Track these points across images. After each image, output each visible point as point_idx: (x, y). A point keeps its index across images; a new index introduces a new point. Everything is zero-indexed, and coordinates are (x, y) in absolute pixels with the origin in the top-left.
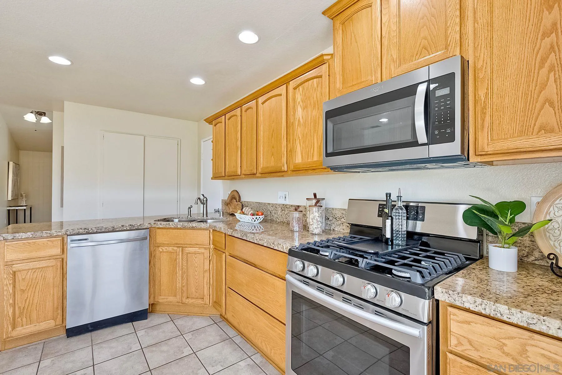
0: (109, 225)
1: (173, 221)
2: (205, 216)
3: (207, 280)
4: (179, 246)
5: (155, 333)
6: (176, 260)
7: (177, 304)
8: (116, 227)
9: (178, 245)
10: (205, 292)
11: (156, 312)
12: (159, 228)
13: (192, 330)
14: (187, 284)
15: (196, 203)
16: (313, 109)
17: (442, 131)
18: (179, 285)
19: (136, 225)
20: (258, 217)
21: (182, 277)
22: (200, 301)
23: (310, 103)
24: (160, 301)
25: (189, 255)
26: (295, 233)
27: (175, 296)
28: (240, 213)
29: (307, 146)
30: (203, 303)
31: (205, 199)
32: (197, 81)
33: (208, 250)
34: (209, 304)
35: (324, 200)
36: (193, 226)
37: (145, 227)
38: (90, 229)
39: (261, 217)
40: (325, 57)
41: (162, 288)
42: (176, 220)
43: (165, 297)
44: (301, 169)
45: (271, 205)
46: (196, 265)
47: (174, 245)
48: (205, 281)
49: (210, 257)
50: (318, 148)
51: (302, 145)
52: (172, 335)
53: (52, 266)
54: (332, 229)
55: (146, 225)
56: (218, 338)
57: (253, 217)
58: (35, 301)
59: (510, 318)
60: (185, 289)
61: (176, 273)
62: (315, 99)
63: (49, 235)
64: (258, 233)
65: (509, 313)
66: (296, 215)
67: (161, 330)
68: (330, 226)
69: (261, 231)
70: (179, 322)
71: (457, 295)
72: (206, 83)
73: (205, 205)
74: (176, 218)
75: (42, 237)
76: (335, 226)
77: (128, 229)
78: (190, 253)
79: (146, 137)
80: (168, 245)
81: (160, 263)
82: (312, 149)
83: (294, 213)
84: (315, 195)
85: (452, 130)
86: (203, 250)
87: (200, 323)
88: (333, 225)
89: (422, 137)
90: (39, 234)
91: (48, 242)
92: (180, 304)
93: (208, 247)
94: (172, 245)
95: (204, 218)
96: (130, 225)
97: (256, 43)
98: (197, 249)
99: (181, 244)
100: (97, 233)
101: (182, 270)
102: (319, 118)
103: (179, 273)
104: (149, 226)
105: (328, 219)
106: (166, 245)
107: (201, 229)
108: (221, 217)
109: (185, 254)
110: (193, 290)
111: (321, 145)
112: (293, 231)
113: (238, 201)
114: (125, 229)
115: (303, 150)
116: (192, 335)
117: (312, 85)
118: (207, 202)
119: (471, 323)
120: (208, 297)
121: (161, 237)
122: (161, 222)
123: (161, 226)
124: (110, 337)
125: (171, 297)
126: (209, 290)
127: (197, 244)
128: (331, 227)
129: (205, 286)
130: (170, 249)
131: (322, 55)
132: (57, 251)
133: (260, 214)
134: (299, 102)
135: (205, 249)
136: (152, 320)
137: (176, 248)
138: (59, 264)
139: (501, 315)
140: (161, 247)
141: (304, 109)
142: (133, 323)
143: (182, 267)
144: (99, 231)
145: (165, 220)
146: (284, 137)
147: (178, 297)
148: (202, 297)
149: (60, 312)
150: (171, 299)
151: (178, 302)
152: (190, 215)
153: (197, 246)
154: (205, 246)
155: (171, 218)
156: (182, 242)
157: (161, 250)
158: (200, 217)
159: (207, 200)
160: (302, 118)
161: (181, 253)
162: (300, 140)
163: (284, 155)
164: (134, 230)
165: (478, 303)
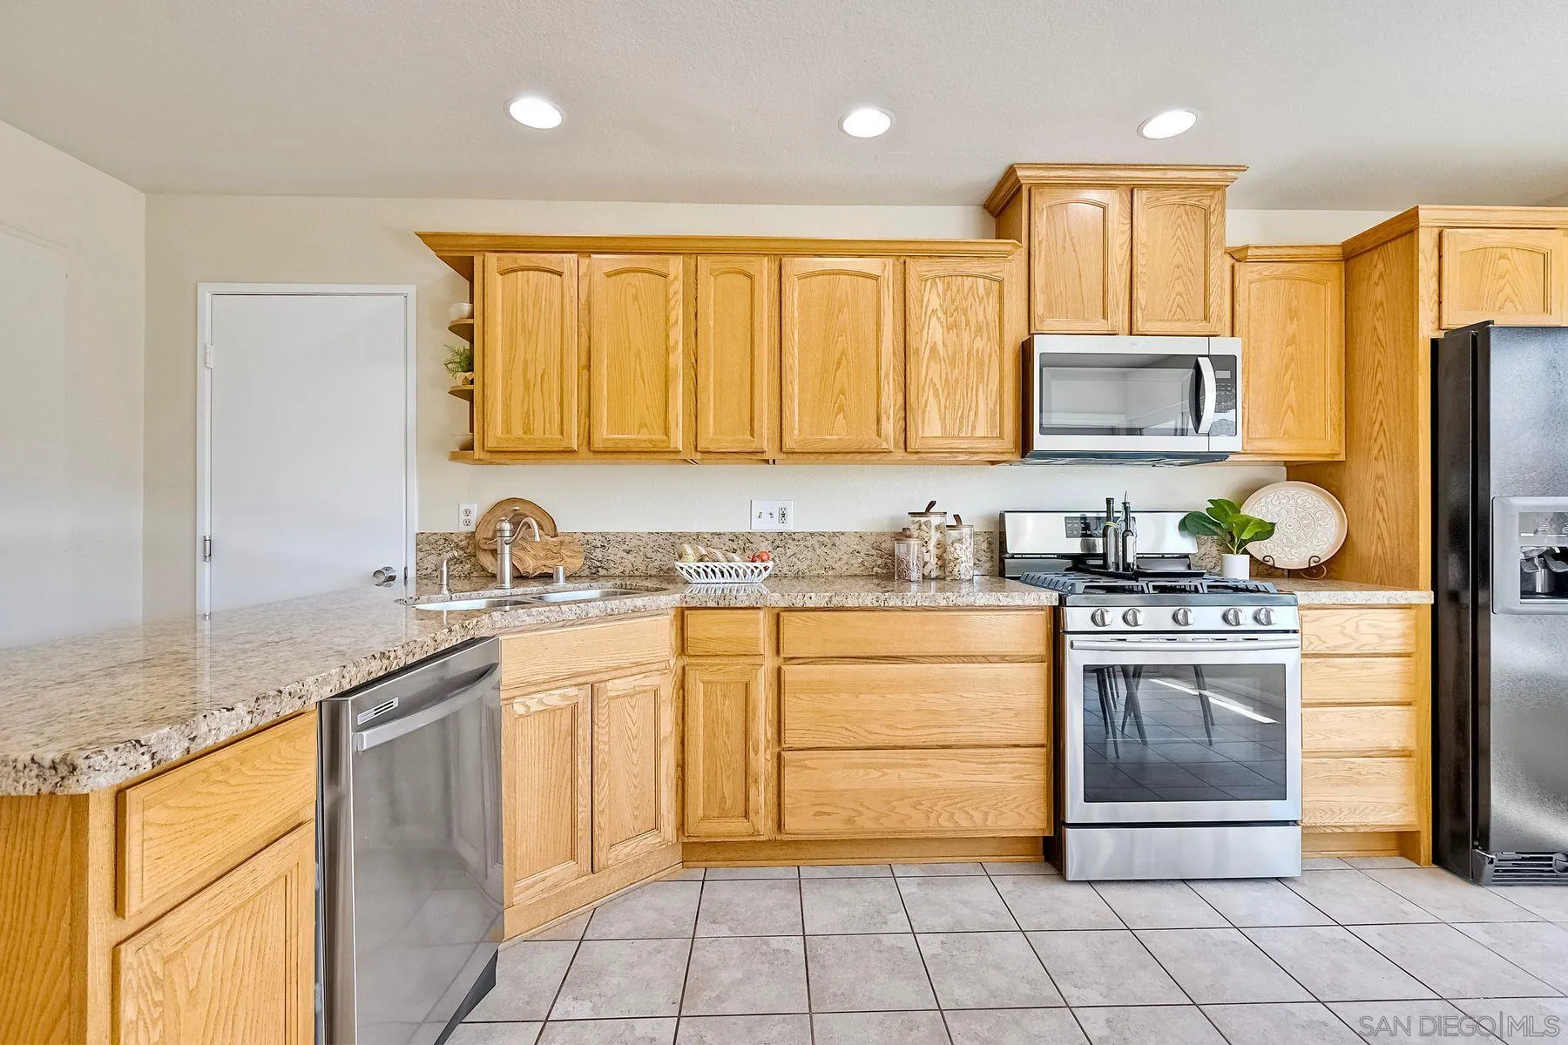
4: (584, 680)
9: (579, 680)
16: (976, 336)
23: (967, 324)
25: (615, 703)
29: (959, 407)
36: (635, 607)
44: (938, 450)
45: (726, 539)
46: (634, 730)
47: (565, 683)
50: (989, 415)
51: (942, 401)
62: (981, 317)
78: (616, 697)
82: (972, 413)
94: (561, 683)
98: (635, 681)
99: (591, 673)
102: (990, 356)
111: (995, 408)
115: (947, 411)
117: (971, 288)
127: (638, 664)
134: (934, 311)
140: (520, 699)
141: (949, 329)
146: (887, 376)
153: (639, 669)
156: (593, 667)
157: (521, 711)
160: (944, 345)
162: (938, 390)
163: (888, 415)
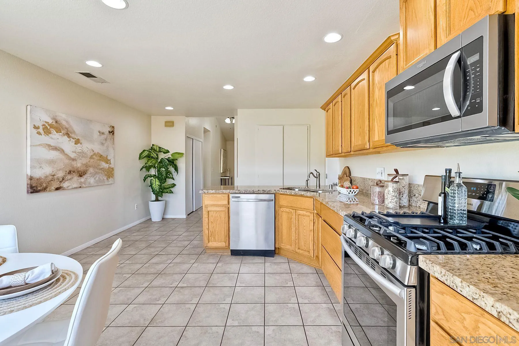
0: (251, 190)
1: (294, 190)
2: (318, 188)
3: (312, 238)
4: (294, 208)
5: (276, 267)
6: (291, 219)
7: (292, 252)
8: (255, 191)
9: (292, 208)
10: (311, 246)
11: (280, 254)
12: (281, 194)
13: (299, 272)
14: (299, 238)
15: (309, 177)
17: (472, 101)
18: (293, 238)
19: (267, 191)
20: (352, 190)
21: (295, 232)
22: (306, 253)
24: (282, 247)
25: (300, 216)
26: (375, 205)
27: (291, 245)
28: (340, 186)
29: (382, 125)
30: (309, 255)
31: (318, 174)
32: (309, 79)
33: (313, 214)
34: (313, 257)
35: (408, 176)
37: (272, 192)
38: (241, 191)
39: (355, 190)
40: (392, 38)
41: (283, 238)
42: (297, 190)
43: (285, 245)
44: (377, 147)
45: (371, 180)
46: (305, 224)
47: (290, 208)
48: (311, 238)
49: (314, 220)
51: (378, 124)
52: (285, 271)
53: (224, 211)
54: (418, 206)
55: (273, 191)
56: (315, 283)
57: (347, 190)
58: (217, 229)
59: (461, 291)
60: (297, 241)
61: (292, 229)
62: (387, 79)
63: (222, 192)
64: (353, 204)
65: (461, 286)
66: (377, 189)
67: (279, 266)
68: (416, 203)
69: (355, 203)
70: (292, 265)
71: (431, 265)
72: (316, 78)
73: (318, 179)
74: (297, 188)
75: (219, 193)
76: (420, 203)
77: (262, 192)
78: (300, 215)
79: (284, 127)
80: (287, 207)
81: (282, 219)
83: (375, 187)
84: (396, 171)
85: (481, 99)
86: (308, 214)
87: (306, 269)
88: (419, 201)
89: (454, 110)
90: (218, 191)
91: (222, 197)
92: (294, 252)
93: (313, 211)
94: (289, 207)
95: (317, 189)
96: (263, 190)
97: (340, 40)
98: (304, 213)
99: (295, 207)
100: (244, 193)
101: (295, 227)
103: (293, 229)
104: (275, 192)
105: (415, 196)
106: (285, 207)
107: (307, 197)
108: (331, 189)
109: (297, 215)
110: (303, 243)
112: (373, 204)
113: (348, 176)
114: (260, 192)
115: (379, 128)
116: (298, 275)
117: (385, 66)
118: (319, 176)
119: (444, 294)
120: (313, 251)
121: (283, 201)
122: (287, 190)
123: (282, 193)
124: (251, 262)
125: (289, 246)
126: (313, 246)
127: (305, 209)
128: (418, 204)
129: (311, 242)
130: (287, 210)
131: (389, 37)
132: (226, 202)
133: (355, 188)
134: (377, 84)
135: (311, 213)
136: (277, 259)
137: (291, 210)
138: (227, 210)
139: (457, 287)
140: (282, 208)
141: (380, 90)
142: (265, 257)
143: (295, 224)
144: (246, 192)
145: (289, 189)
146: (366, 119)
147: (293, 246)
148: (309, 251)
149: (228, 238)
150: (288, 247)
151: (292, 251)
152: (308, 186)
153: (305, 210)
154: (311, 211)
155: (294, 187)
156: (295, 206)
157: (282, 210)
158: (314, 188)
159: (319, 175)
160: (379, 98)
161: (294, 214)
163: (366, 133)
164: (266, 194)
165: (443, 274)
